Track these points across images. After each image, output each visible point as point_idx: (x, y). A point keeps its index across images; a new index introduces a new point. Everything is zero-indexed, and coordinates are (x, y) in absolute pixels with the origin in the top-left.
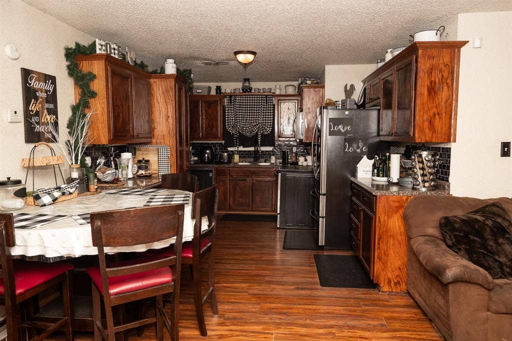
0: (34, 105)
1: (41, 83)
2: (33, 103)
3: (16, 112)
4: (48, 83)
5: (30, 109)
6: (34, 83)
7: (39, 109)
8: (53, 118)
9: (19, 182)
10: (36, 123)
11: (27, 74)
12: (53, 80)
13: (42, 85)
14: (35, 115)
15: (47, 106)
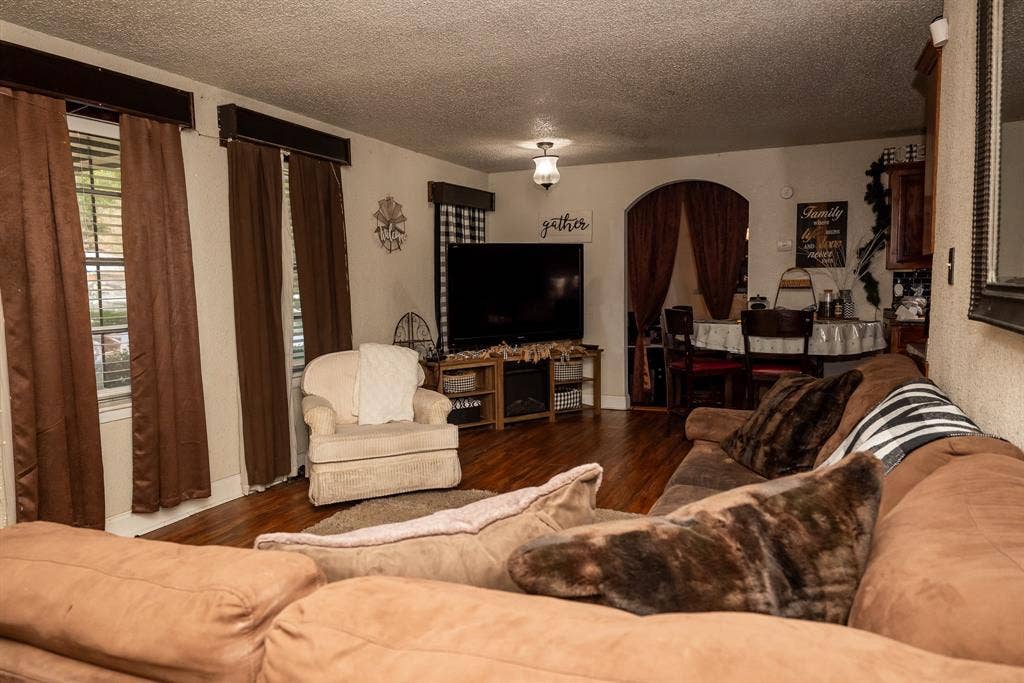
0: (809, 233)
1: (821, 212)
4: (833, 211)
5: (803, 237)
7: (816, 236)
8: (836, 244)
9: (764, 299)
10: (810, 250)
11: (802, 208)
12: (843, 205)
13: (823, 214)
14: (809, 243)
15: (828, 232)
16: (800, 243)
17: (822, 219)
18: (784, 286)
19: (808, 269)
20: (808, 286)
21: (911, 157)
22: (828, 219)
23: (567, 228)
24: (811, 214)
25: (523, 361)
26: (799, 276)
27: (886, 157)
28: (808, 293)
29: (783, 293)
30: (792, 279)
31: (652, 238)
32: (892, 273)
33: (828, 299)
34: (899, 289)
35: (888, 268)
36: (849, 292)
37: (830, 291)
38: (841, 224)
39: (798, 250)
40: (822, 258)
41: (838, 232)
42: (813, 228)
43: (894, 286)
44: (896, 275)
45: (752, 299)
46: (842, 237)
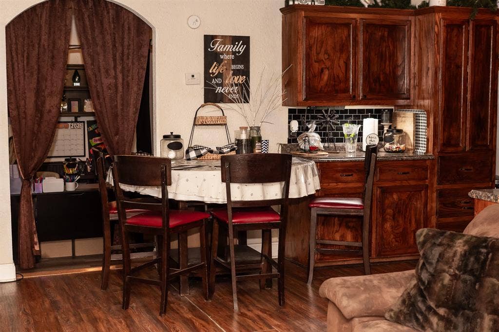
0: (216, 67)
1: (227, 46)
2: (215, 66)
3: (193, 76)
4: (238, 45)
5: (211, 71)
6: (218, 46)
7: (222, 71)
8: (241, 79)
9: (178, 137)
10: (218, 85)
11: (209, 40)
12: (246, 40)
13: (229, 47)
14: (216, 77)
15: (233, 67)
16: (208, 77)
17: (228, 53)
18: (198, 122)
19: (219, 104)
20: (222, 123)
22: (234, 53)
24: (218, 47)
26: (211, 111)
28: (222, 129)
29: (197, 130)
30: (208, 115)
31: (38, 61)
32: (286, 110)
33: (244, 137)
34: (295, 125)
35: (284, 104)
36: (258, 129)
37: (246, 128)
38: (244, 59)
39: (206, 84)
40: (229, 93)
41: (241, 67)
42: (220, 61)
43: (289, 122)
44: (290, 111)
45: (165, 137)
46: (246, 72)
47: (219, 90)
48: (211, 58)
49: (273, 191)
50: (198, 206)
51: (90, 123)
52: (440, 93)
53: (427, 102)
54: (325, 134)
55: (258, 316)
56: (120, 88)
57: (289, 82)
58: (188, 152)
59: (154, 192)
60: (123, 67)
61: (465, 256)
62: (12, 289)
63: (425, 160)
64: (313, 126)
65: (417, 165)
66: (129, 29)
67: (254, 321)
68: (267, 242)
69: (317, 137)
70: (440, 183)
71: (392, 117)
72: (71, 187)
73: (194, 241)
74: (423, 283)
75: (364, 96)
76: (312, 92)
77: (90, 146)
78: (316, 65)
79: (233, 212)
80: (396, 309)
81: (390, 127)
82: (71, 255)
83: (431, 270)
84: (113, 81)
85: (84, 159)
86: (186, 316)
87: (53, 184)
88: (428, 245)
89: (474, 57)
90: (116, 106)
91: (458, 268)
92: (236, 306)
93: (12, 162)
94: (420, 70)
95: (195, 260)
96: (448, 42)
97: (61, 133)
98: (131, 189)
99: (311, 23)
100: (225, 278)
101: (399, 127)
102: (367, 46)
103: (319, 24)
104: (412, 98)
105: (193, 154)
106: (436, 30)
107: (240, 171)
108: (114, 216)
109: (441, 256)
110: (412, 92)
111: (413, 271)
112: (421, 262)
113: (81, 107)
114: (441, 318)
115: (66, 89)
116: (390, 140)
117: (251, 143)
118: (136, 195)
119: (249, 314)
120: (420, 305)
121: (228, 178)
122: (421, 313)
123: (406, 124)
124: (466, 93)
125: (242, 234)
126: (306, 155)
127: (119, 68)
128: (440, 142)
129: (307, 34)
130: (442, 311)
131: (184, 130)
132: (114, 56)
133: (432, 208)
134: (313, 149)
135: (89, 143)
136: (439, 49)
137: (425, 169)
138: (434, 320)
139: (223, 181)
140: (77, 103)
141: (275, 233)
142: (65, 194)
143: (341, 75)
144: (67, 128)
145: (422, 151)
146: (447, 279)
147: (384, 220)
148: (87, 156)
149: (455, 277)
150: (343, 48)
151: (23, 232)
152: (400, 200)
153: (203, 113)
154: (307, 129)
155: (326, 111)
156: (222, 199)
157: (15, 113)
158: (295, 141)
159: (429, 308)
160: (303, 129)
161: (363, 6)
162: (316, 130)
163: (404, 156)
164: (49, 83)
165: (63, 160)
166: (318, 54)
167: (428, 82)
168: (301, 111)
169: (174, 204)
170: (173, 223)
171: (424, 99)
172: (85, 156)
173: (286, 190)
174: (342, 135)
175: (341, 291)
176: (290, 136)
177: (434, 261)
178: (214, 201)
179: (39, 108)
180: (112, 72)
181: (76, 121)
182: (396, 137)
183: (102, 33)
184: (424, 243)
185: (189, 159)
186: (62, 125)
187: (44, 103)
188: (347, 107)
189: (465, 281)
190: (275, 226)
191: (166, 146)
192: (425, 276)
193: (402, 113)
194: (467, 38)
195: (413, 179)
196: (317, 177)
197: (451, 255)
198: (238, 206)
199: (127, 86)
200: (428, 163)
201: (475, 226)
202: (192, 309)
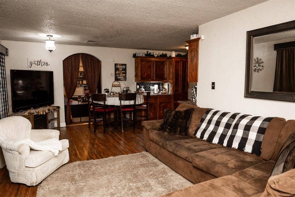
0: (118, 72)
3: (112, 74)
4: (123, 66)
8: (124, 75)
9: (108, 89)
11: (116, 65)
12: (125, 65)
13: (121, 67)
14: (118, 74)
15: (122, 72)
16: (116, 74)
17: (121, 68)
18: (113, 86)
19: (119, 81)
20: (119, 86)
21: (142, 55)
22: (122, 68)
23: (41, 65)
24: (118, 67)
25: (40, 114)
26: (116, 83)
27: (137, 54)
28: (119, 88)
29: (113, 88)
30: (116, 84)
31: (71, 70)
32: (136, 82)
33: (125, 89)
34: (138, 87)
35: (135, 81)
36: (129, 87)
37: (125, 87)
38: (125, 70)
39: (115, 76)
40: (121, 78)
41: (124, 72)
42: (119, 70)
43: (137, 86)
44: (137, 83)
45: (105, 89)
46: (125, 73)
47: (119, 77)
48: (116, 69)
49: (132, 102)
50: (113, 106)
51: (85, 87)
52: (174, 79)
53: (171, 81)
54: (146, 89)
55: (128, 133)
56: (93, 77)
57: (136, 76)
58: (111, 93)
59: (102, 103)
60: (94, 72)
61: (174, 115)
62: (65, 129)
63: (170, 95)
64: (143, 87)
65: (169, 96)
66: (95, 62)
67: (127, 134)
68: (130, 116)
69: (144, 89)
70: (174, 101)
71: (163, 85)
72: (80, 103)
73: (112, 116)
74: (165, 121)
75: (155, 79)
76: (143, 78)
77: (85, 93)
78: (143, 71)
79: (122, 108)
80: (159, 128)
81: (162, 87)
82: (80, 121)
83: (167, 118)
84: (91, 75)
85: (83, 96)
86: (110, 134)
87: (75, 103)
88: (167, 113)
89: (182, 70)
90: (92, 82)
91: (173, 118)
92: (123, 131)
93: (65, 96)
94: (169, 72)
95: (112, 120)
96: (176, 66)
97: (77, 89)
98: (96, 102)
99: (142, 61)
100: (120, 125)
101: (164, 87)
102: (156, 67)
103: (144, 61)
104: (167, 80)
105: (112, 94)
106: (173, 63)
107: (124, 98)
108: (91, 110)
109: (169, 115)
110: (167, 78)
111: (163, 120)
112: (165, 117)
113: (82, 82)
114: (169, 129)
115: (78, 78)
116: (162, 90)
117: (127, 91)
118: (97, 104)
119: (126, 133)
120: (164, 126)
121: (121, 99)
122: (164, 128)
123: (166, 86)
124: (180, 79)
125: (125, 113)
126: (141, 94)
127: (93, 72)
128: (174, 91)
129: (141, 64)
130: (169, 128)
131: (110, 88)
132: (91, 69)
133: (172, 107)
134: (143, 93)
135: (85, 92)
136: (174, 67)
137: (170, 97)
138: (167, 129)
139: (119, 100)
140: (81, 81)
141: (132, 113)
142: (78, 105)
143: (150, 74)
144: (78, 88)
145: (170, 93)
146: (170, 120)
147: (160, 110)
148: (84, 95)
149: (172, 120)
150: (150, 67)
151: (68, 114)
152: (164, 105)
153: (114, 83)
154: (141, 88)
155: (146, 83)
156: (119, 105)
157: (65, 83)
158: (138, 91)
159: (166, 127)
160: (140, 87)
161: (155, 57)
162: (143, 88)
163: (165, 94)
164: (74, 75)
165: (77, 96)
166: (143, 68)
167: (171, 76)
168: (140, 83)
169: (107, 106)
170: (107, 110)
171: (170, 80)
172: (83, 95)
173: (135, 102)
174: (150, 89)
175: (146, 124)
176: (137, 89)
177: (167, 116)
178: (117, 105)
179: (72, 82)
180: (91, 73)
181: (81, 86)
182: (164, 89)
183: (88, 63)
184: (166, 112)
185: (111, 95)
186: (77, 87)
187: (73, 81)
188: (151, 82)
189: (174, 120)
190: (132, 111)
191: (105, 92)
192: (165, 120)
193: (165, 84)
194: (181, 65)
195: (167, 100)
196: (143, 99)
197: (171, 115)
198: (123, 106)
199: (95, 77)
200: (171, 96)
201: (178, 109)
202: (112, 132)
